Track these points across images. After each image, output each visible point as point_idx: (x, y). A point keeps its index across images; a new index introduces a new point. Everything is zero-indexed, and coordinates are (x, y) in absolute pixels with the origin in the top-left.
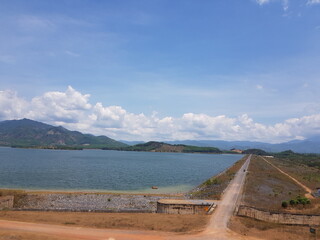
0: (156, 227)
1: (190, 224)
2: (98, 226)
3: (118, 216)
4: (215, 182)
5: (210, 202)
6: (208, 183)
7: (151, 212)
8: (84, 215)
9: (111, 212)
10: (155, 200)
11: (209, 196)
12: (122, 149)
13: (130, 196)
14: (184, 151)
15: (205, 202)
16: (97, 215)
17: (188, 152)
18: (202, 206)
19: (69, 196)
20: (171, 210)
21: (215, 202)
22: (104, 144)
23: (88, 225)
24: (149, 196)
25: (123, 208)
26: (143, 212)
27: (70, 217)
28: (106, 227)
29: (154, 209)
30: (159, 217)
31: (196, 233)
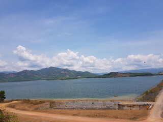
0: (119, 117)
1: (138, 115)
2: (89, 116)
3: (99, 111)
4: (151, 92)
5: (149, 103)
6: (147, 93)
7: (115, 109)
8: (82, 111)
9: (94, 109)
10: (117, 103)
11: (148, 100)
12: (96, 77)
13: (103, 101)
14: (131, 76)
15: (146, 103)
16: (88, 111)
17: (133, 76)
18: (144, 105)
19: (74, 102)
20: (126, 108)
21: (152, 103)
22: (87, 75)
23: (84, 116)
24: (114, 101)
25: (100, 107)
26: (111, 109)
27: (75, 112)
28: (93, 117)
29: (117, 108)
30: (120, 111)
31: (142, 120)
